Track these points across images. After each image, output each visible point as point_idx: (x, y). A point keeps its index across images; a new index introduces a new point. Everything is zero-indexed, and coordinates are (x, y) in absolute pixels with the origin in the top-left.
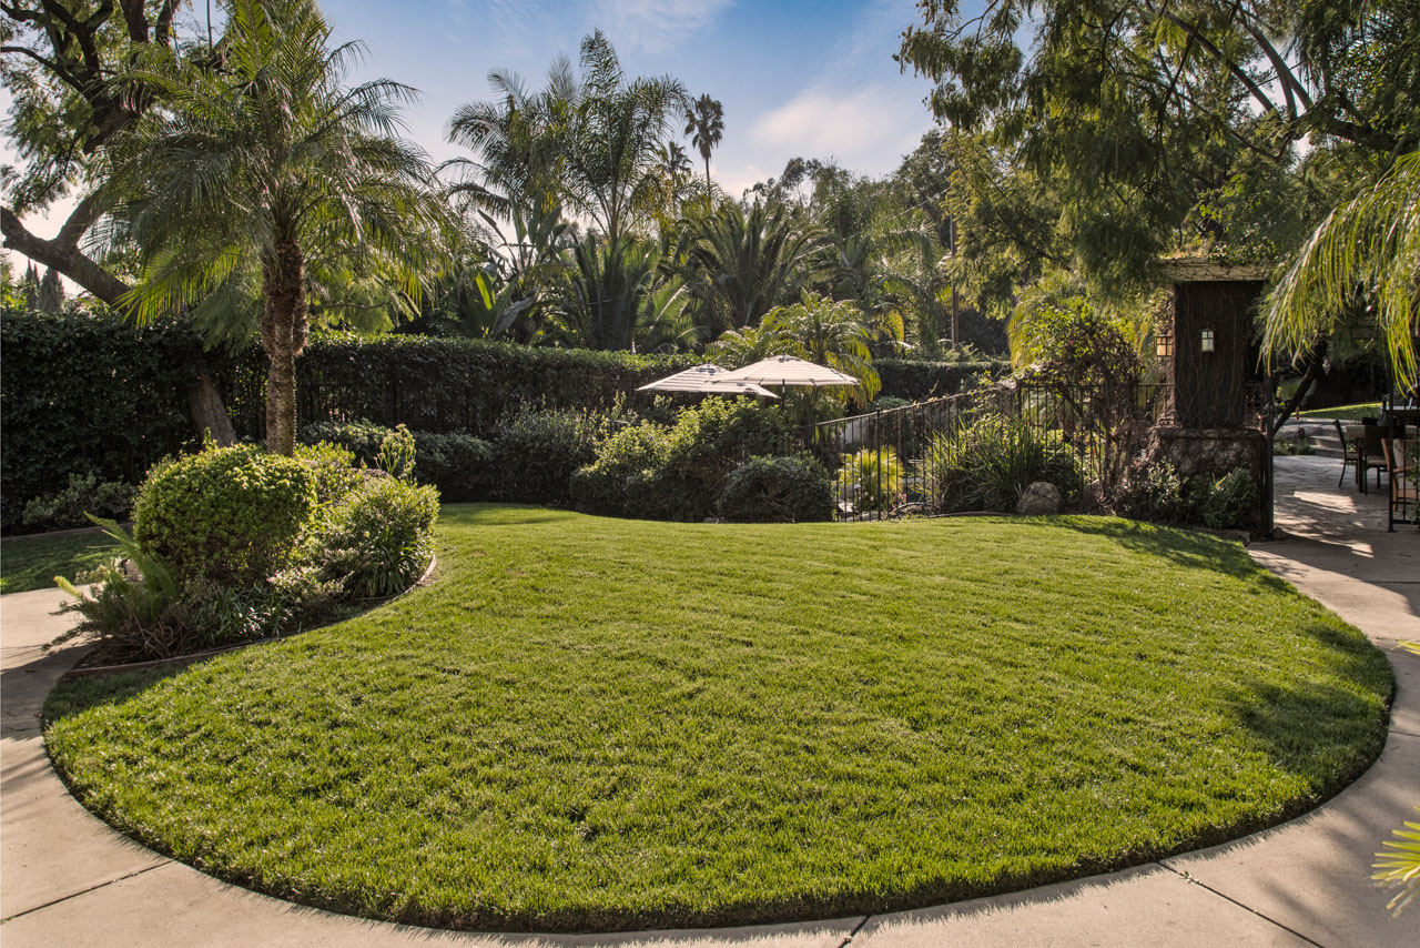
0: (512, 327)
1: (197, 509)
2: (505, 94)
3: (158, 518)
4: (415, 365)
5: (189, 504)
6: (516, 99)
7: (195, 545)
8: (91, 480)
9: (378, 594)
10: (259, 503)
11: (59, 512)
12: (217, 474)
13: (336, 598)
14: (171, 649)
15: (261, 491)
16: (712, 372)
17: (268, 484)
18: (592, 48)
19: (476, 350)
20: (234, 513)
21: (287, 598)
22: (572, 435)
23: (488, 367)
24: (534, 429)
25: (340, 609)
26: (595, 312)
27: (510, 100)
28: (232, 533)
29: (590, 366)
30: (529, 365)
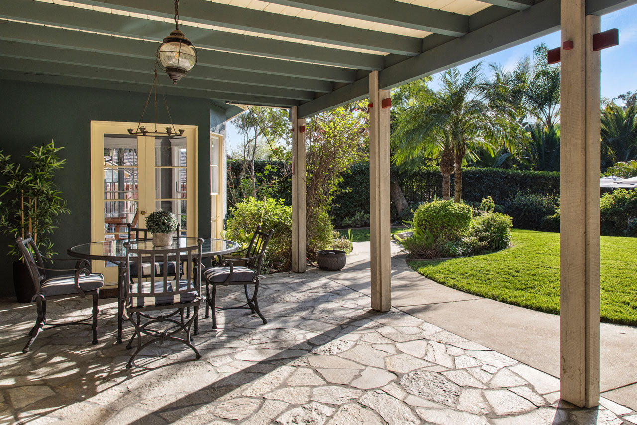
0: (503, 163)
1: (438, 218)
2: (495, 72)
3: (425, 220)
4: (471, 178)
5: (436, 216)
6: (501, 75)
7: (437, 228)
8: (362, 213)
9: (496, 248)
10: (458, 217)
11: (353, 223)
12: (444, 208)
13: (484, 247)
14: (435, 256)
15: (458, 213)
16: (615, 179)
17: (460, 211)
18: (539, 50)
19: (495, 172)
20: (450, 219)
21: (468, 246)
22: (542, 204)
23: (501, 178)
24: (523, 201)
25: (485, 251)
26: (540, 156)
27: (497, 75)
28: (449, 225)
29: (547, 177)
30: (519, 177)
